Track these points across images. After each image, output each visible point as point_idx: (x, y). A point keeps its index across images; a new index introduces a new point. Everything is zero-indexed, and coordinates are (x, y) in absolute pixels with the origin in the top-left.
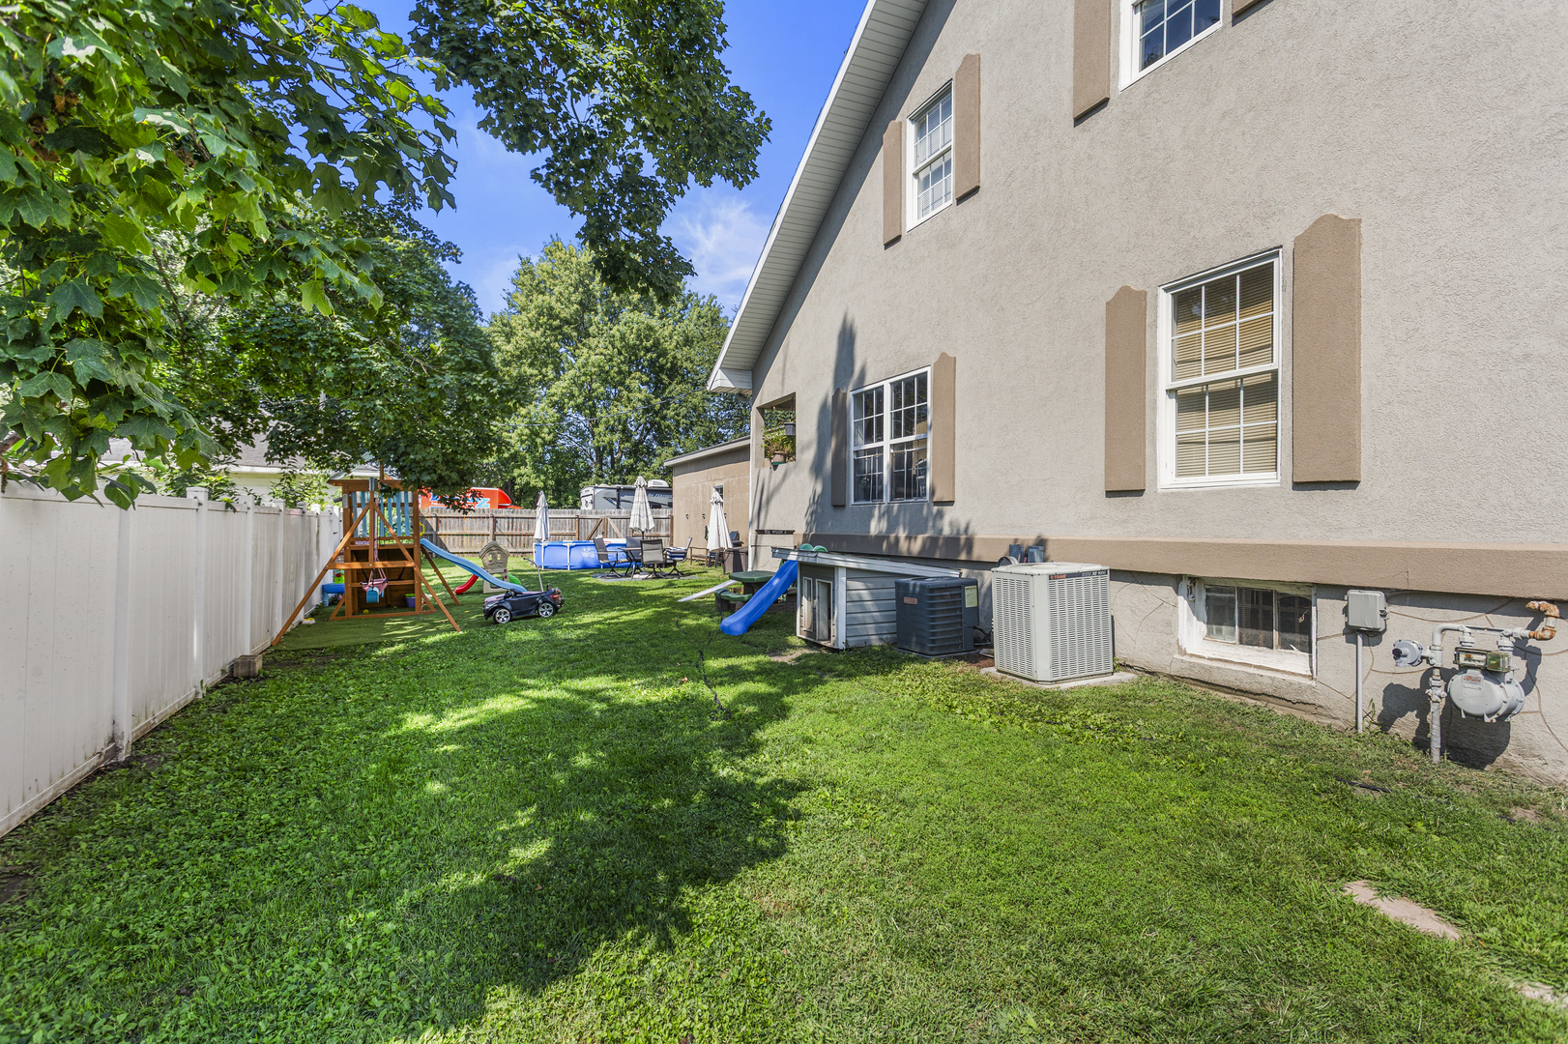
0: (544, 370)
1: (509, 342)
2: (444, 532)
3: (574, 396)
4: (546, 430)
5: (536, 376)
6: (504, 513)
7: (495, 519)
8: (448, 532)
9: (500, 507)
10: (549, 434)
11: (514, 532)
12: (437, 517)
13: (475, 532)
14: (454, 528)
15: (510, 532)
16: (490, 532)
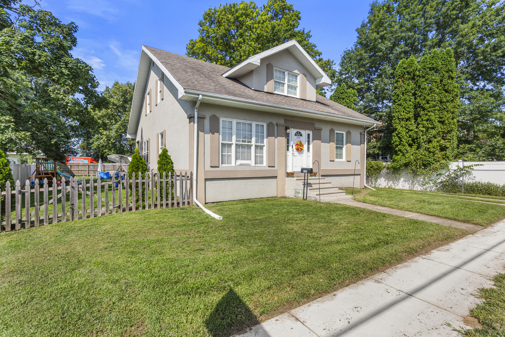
0: (111, 121)
1: (100, 112)
2: (73, 170)
3: (121, 129)
4: (112, 139)
5: (109, 123)
6: (92, 164)
7: (89, 166)
8: (74, 170)
9: (91, 162)
10: (113, 140)
11: (95, 169)
12: (71, 166)
13: (82, 169)
14: (76, 168)
15: (94, 169)
16: (87, 170)
